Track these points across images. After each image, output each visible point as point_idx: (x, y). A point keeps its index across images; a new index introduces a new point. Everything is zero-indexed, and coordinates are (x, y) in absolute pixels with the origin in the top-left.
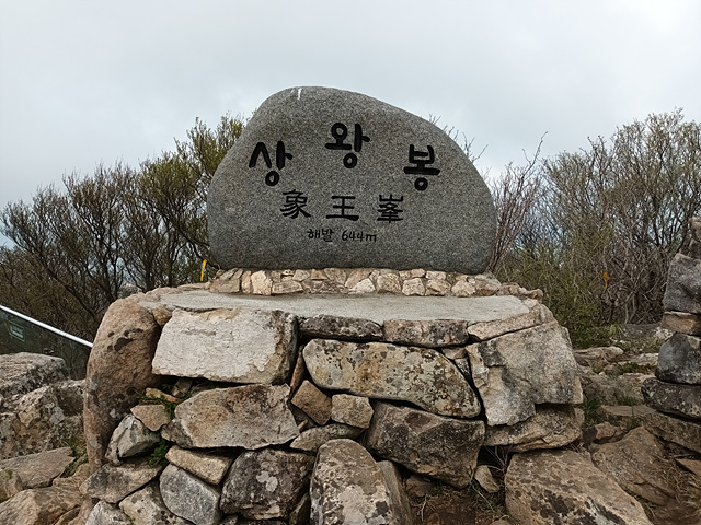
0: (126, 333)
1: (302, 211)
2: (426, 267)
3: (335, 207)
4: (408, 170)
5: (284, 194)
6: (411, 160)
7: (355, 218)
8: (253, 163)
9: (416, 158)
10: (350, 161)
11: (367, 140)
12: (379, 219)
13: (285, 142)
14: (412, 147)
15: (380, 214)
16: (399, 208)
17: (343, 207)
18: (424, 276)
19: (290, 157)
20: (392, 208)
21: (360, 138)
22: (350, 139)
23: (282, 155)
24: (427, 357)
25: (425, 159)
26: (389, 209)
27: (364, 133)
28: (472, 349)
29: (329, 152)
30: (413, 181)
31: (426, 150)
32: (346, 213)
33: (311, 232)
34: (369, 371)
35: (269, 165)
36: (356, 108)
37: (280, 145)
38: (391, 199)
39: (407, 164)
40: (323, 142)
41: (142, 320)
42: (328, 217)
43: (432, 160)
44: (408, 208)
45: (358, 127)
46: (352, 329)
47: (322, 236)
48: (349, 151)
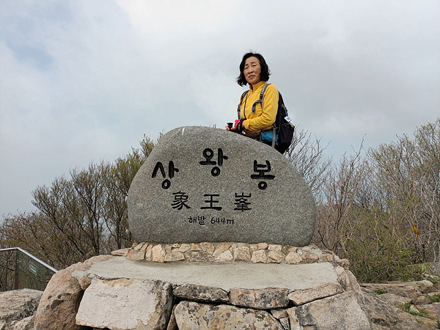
0: (59, 297)
1: (185, 205)
2: (268, 242)
3: (206, 201)
4: (253, 177)
5: (174, 194)
6: (255, 170)
7: (219, 209)
8: (154, 175)
9: (258, 169)
10: (215, 172)
11: (226, 158)
12: (235, 209)
13: (174, 162)
14: (255, 162)
15: (236, 206)
16: (248, 201)
17: (211, 201)
18: (267, 248)
19: (177, 170)
20: (244, 202)
21: (222, 157)
22: (215, 158)
23: (172, 169)
24: (259, 317)
25: (264, 169)
26: (241, 202)
27: (224, 154)
28: (291, 311)
29: (202, 166)
30: (257, 183)
31: (265, 164)
32: (213, 206)
33: (191, 219)
35: (164, 176)
36: (218, 139)
37: (171, 163)
38: (243, 196)
39: (253, 173)
40: (198, 160)
41: (71, 287)
42: (202, 208)
43: (269, 169)
44: (253, 202)
45: (220, 150)
46: (208, 295)
47: (198, 221)
48: (214, 166)
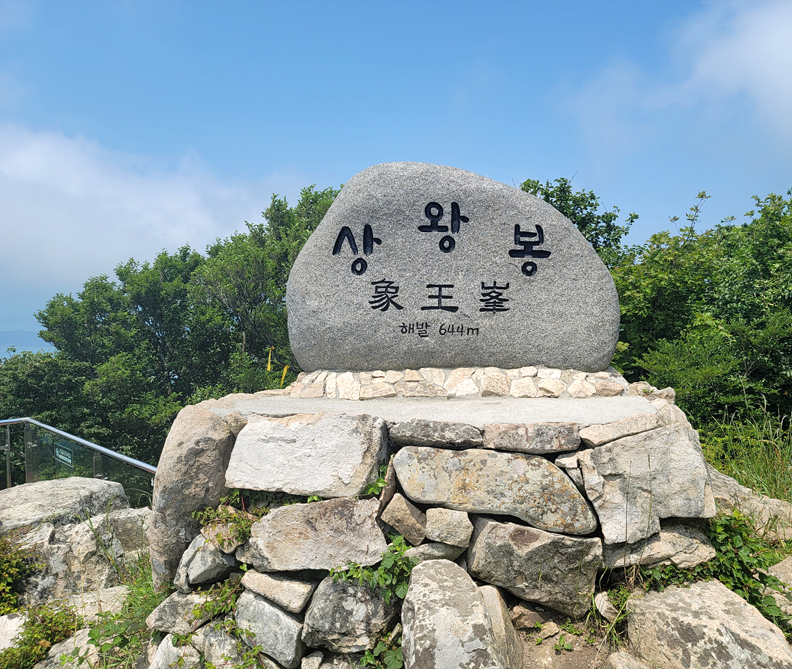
0: (197, 443)
1: (393, 303)
2: (538, 364)
3: (431, 297)
4: (513, 253)
5: (373, 283)
6: (517, 242)
7: (454, 309)
8: (337, 249)
9: (522, 239)
10: (446, 244)
11: (466, 220)
12: (481, 310)
13: (373, 226)
14: (517, 227)
15: (483, 304)
16: (504, 296)
17: (439, 297)
18: (535, 375)
19: (379, 242)
20: (496, 297)
21: (458, 217)
22: (446, 220)
23: (370, 239)
24: (534, 465)
25: (533, 240)
26: (492, 297)
27: (462, 213)
28: (585, 455)
29: (423, 235)
30: (520, 265)
31: (534, 230)
33: (405, 327)
34: (467, 482)
35: (355, 250)
36: (452, 185)
37: (368, 229)
38: (495, 287)
39: (513, 246)
40: (417, 224)
41: (214, 428)
42: (423, 308)
43: (541, 240)
44: (513, 297)
45: (455, 207)
46: (449, 435)
47: (417, 331)
48: (444, 234)
